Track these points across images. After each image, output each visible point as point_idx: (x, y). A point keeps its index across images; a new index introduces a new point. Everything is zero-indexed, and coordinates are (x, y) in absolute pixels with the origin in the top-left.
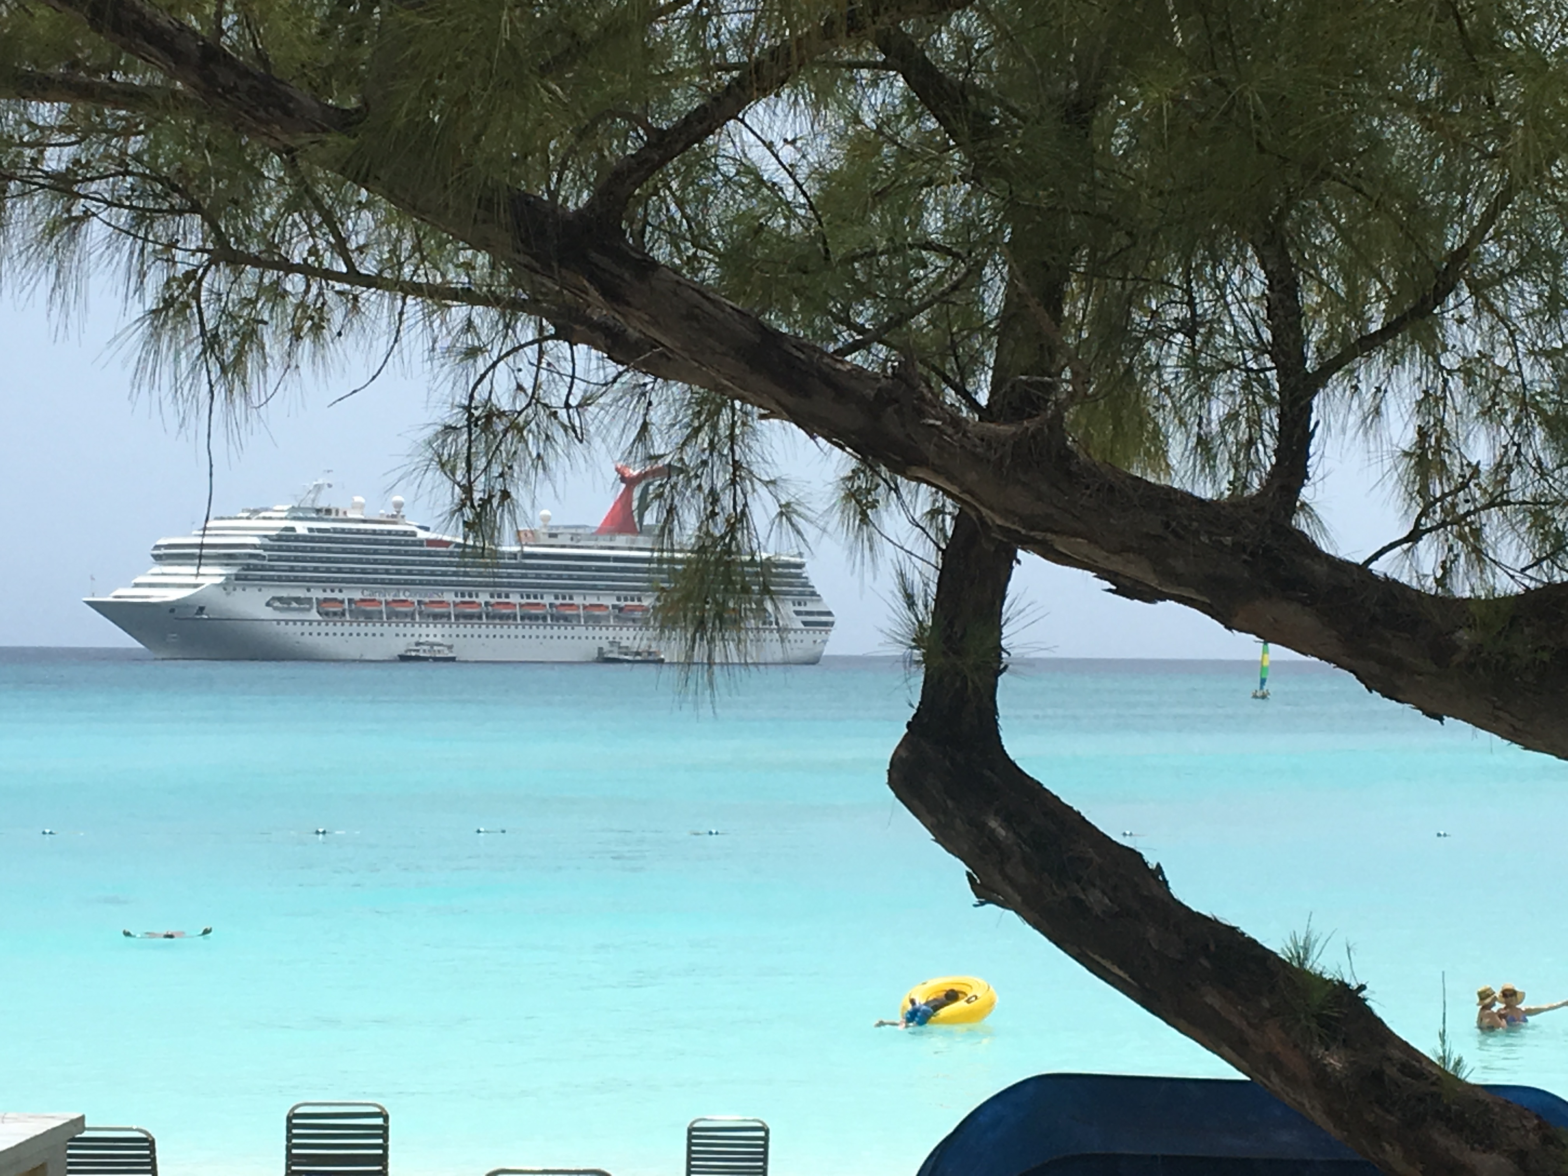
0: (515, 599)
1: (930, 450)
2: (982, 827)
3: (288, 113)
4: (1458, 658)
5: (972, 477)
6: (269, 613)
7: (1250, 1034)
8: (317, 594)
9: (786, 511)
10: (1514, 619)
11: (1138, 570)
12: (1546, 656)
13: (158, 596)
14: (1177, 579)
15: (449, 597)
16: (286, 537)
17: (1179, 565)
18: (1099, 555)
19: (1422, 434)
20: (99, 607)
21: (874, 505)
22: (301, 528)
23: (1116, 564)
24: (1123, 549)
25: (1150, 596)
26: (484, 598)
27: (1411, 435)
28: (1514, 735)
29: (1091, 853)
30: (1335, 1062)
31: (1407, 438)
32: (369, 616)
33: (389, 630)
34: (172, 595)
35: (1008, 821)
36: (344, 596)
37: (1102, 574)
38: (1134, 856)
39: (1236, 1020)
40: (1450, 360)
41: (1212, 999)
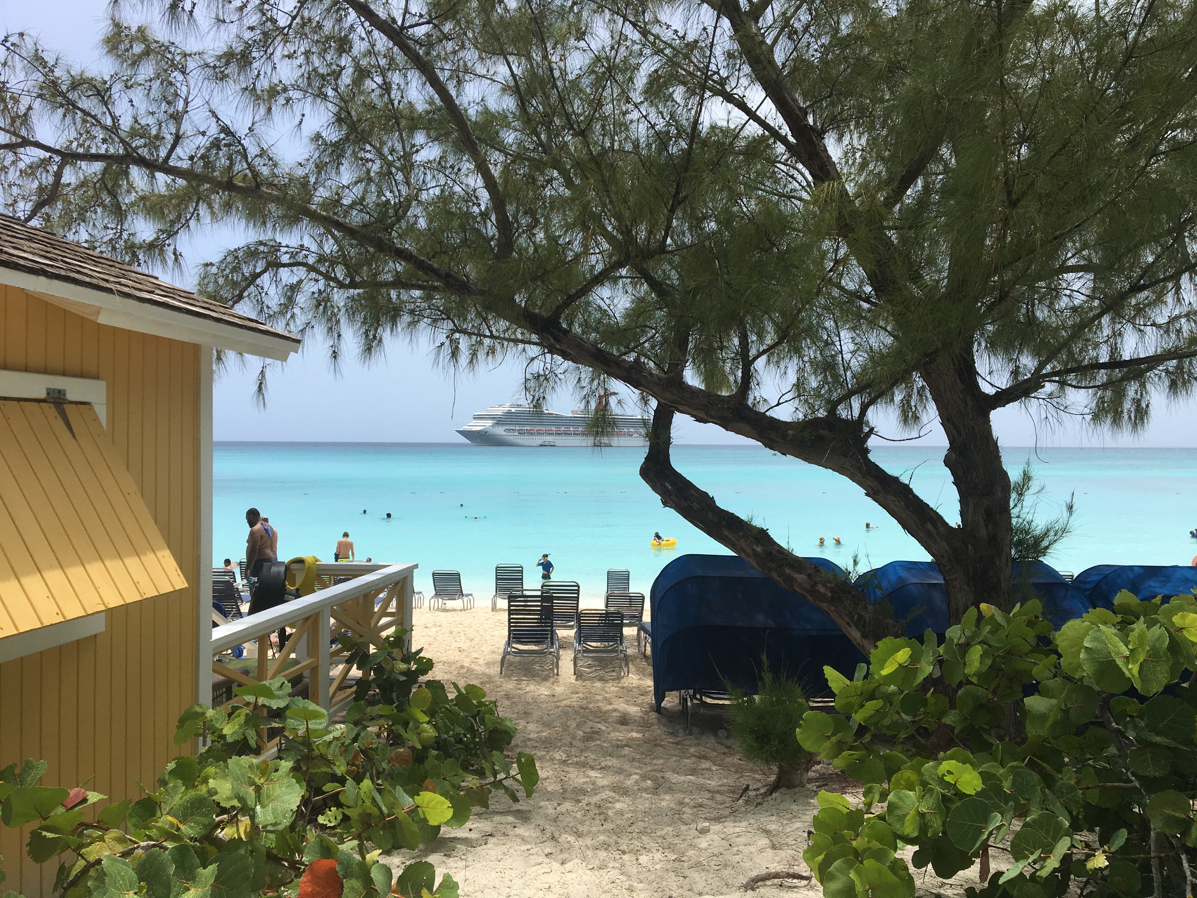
0: (571, 429)
1: (644, 382)
2: (665, 486)
3: (469, 291)
4: (789, 438)
5: (655, 389)
6: (504, 433)
7: (736, 542)
8: (518, 428)
9: (619, 402)
10: (804, 428)
11: (702, 415)
12: (813, 437)
13: (475, 429)
14: (712, 417)
15: (553, 429)
16: (509, 412)
17: (713, 413)
18: (690, 410)
19: (798, 379)
20: (460, 432)
21: (648, 400)
22: (513, 410)
23: (695, 413)
24: (696, 409)
25: (705, 422)
26: (563, 429)
27: (796, 380)
28: (805, 459)
29: (694, 493)
30: (759, 549)
31: (795, 381)
32: (532, 434)
33: (537, 438)
34: (479, 428)
35: (671, 484)
36: (525, 428)
37: (692, 416)
38: (706, 494)
39: (732, 539)
40: (806, 359)
41: (726, 533)
